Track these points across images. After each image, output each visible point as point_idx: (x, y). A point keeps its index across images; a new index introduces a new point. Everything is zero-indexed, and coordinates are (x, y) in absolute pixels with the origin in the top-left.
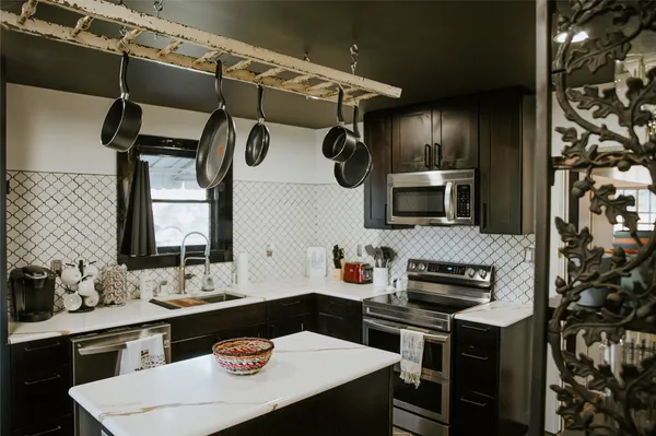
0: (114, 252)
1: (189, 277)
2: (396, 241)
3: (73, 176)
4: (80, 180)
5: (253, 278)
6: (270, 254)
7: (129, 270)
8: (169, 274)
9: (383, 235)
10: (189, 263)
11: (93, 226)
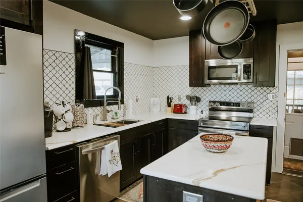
0: (74, 98)
1: (108, 111)
2: (200, 93)
3: (54, 52)
4: (57, 54)
5: (134, 112)
6: (137, 100)
7: (85, 107)
8: (98, 110)
9: (193, 91)
10: (109, 104)
11: (64, 82)
